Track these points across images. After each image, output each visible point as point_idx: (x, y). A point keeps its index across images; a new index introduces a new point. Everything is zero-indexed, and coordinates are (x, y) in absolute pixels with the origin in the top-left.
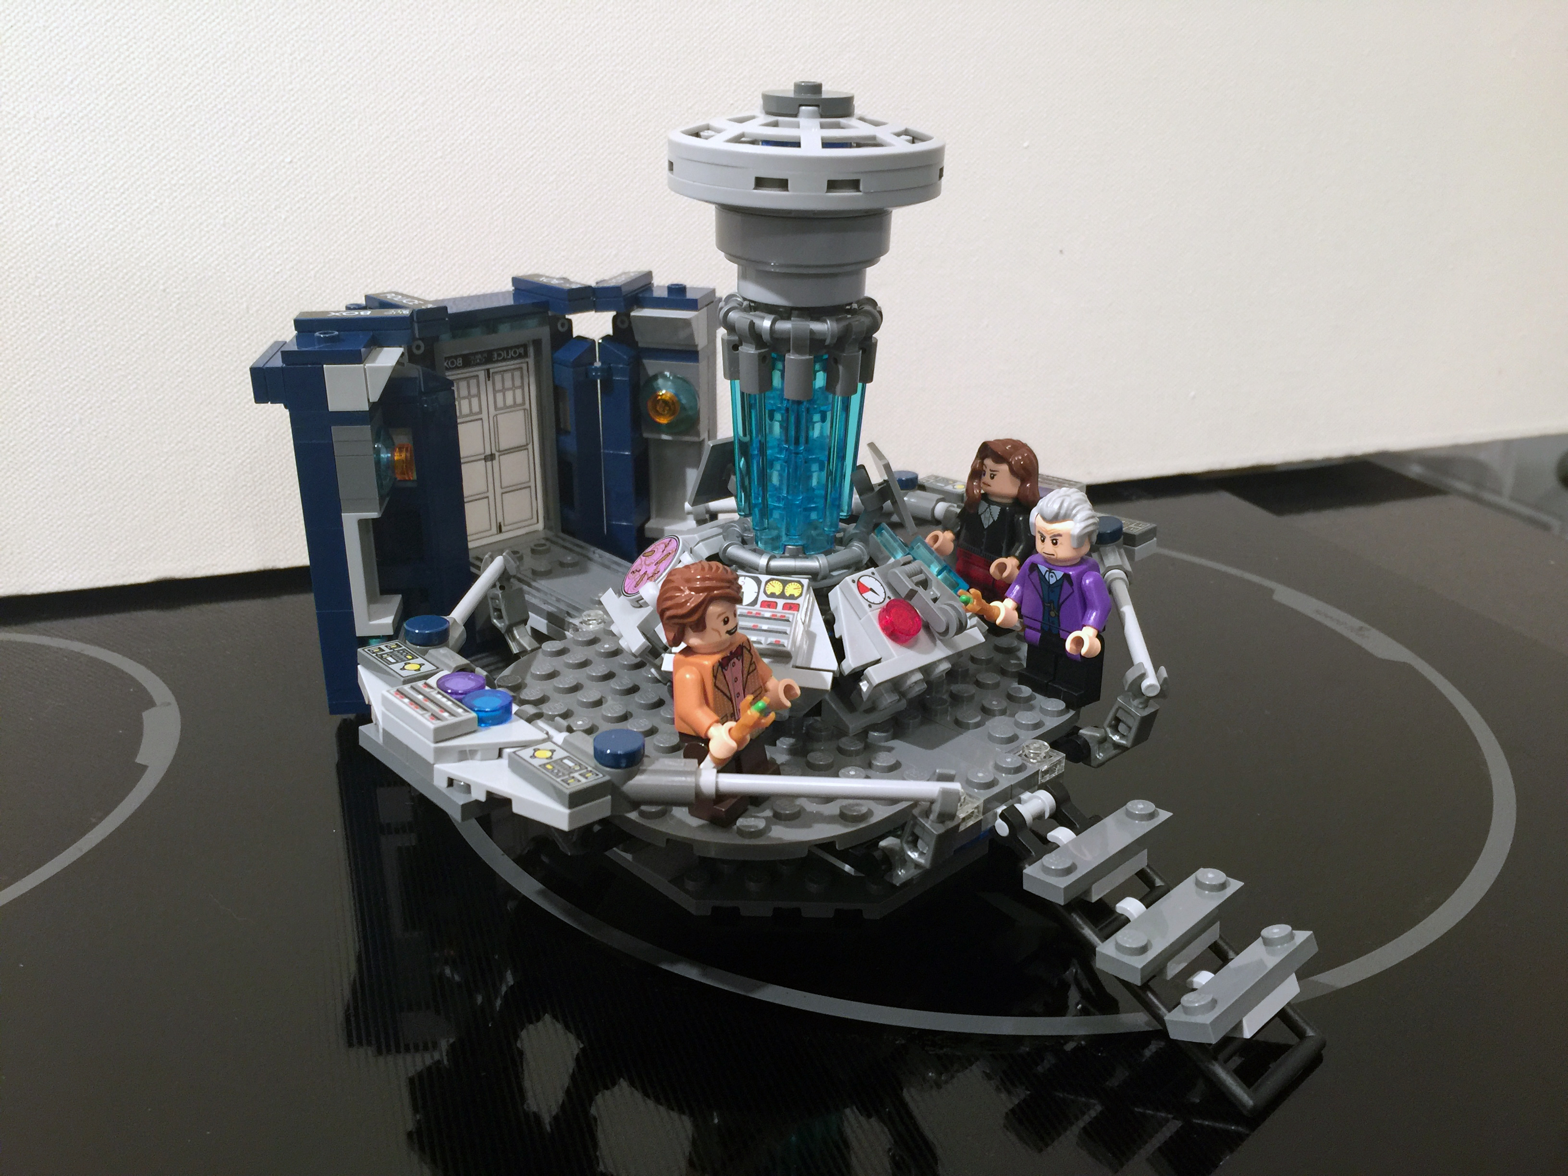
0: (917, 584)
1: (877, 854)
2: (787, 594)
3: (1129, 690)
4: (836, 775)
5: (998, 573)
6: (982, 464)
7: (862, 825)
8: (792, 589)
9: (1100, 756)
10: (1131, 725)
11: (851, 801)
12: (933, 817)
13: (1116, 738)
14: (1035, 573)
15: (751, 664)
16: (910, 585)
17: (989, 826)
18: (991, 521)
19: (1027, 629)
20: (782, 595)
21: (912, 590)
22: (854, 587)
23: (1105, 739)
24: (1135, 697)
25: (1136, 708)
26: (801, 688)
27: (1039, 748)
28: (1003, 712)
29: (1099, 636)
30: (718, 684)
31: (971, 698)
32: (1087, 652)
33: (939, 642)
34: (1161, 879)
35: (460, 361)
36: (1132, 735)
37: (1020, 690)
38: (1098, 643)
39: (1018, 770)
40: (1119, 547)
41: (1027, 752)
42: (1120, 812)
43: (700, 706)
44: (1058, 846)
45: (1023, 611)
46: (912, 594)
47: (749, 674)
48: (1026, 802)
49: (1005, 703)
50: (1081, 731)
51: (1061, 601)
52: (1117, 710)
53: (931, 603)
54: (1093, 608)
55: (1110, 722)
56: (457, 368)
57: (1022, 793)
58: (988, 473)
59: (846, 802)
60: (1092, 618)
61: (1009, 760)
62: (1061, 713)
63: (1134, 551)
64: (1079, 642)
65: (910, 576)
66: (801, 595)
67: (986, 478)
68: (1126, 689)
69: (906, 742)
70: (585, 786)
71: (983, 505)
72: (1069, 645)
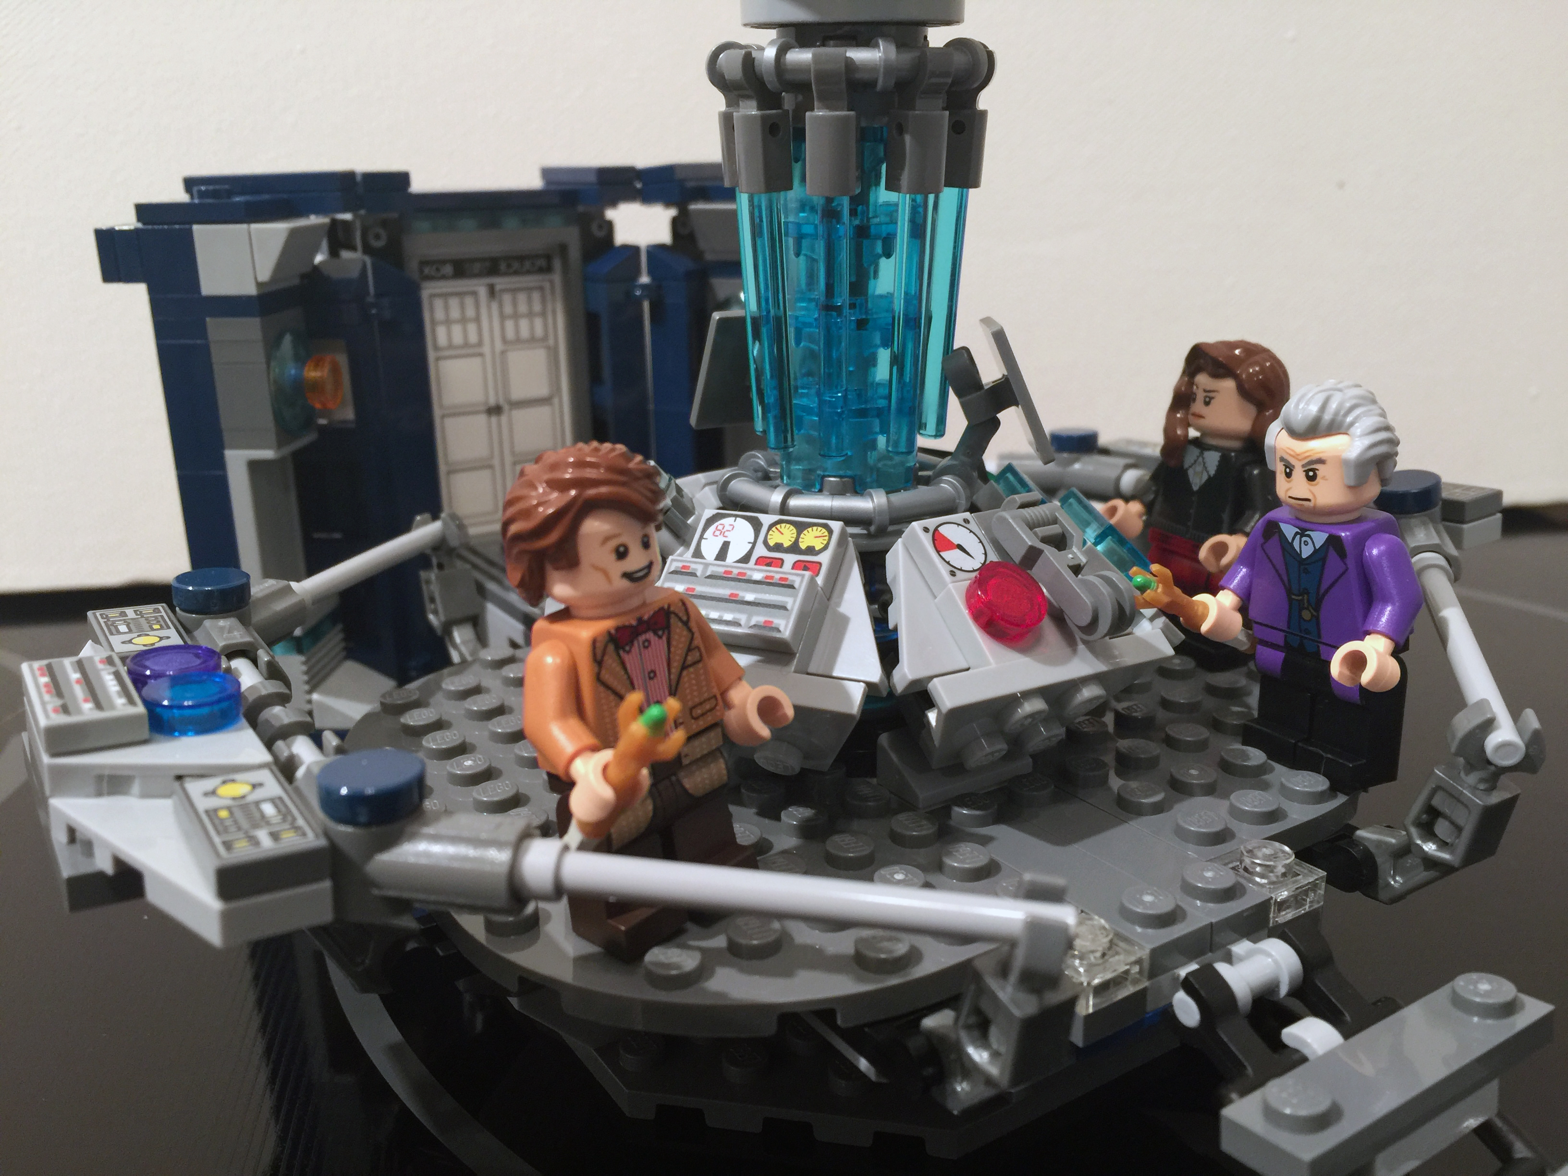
0: (1046, 540)
1: (914, 1044)
2: (803, 546)
3: (1458, 754)
4: (869, 878)
5: (1212, 560)
6: (1191, 383)
7: (894, 981)
8: (812, 538)
9: (1397, 882)
10: (1461, 822)
11: (880, 933)
12: (1013, 977)
13: (1430, 847)
14: (1275, 539)
15: (689, 650)
16: (1029, 539)
17: (1162, 1004)
18: (1205, 477)
19: (1259, 647)
20: (794, 548)
21: (1032, 548)
22: (926, 540)
23: (1406, 850)
24: (1471, 767)
25: (1474, 789)
26: (797, 708)
27: (1274, 857)
28: (1210, 790)
29: (1396, 653)
30: (606, 676)
31: (1152, 763)
32: (1374, 680)
33: (1081, 647)
34: (1528, 1144)
35: (448, 269)
36: (1463, 843)
37: (1246, 757)
38: (1393, 667)
39: (1228, 894)
40: (1433, 521)
41: (1247, 861)
42: (1440, 996)
43: (563, 715)
44: (1304, 1059)
45: (1253, 613)
46: (1032, 555)
47: (684, 667)
48: (1241, 959)
49: (1212, 774)
50: (1360, 833)
51: (1324, 586)
52: (1434, 792)
53: (1068, 575)
54: (1386, 600)
55: (1418, 817)
56: (444, 277)
57: (1234, 942)
58: (1200, 396)
59: (866, 933)
60: (1384, 619)
61: (1209, 874)
62: (1319, 798)
63: (1461, 530)
64: (1357, 661)
65: (1032, 526)
66: (825, 548)
67: (1198, 406)
68: (1453, 749)
69: (1019, 829)
70: (271, 854)
71: (1192, 453)
72: (1336, 668)
